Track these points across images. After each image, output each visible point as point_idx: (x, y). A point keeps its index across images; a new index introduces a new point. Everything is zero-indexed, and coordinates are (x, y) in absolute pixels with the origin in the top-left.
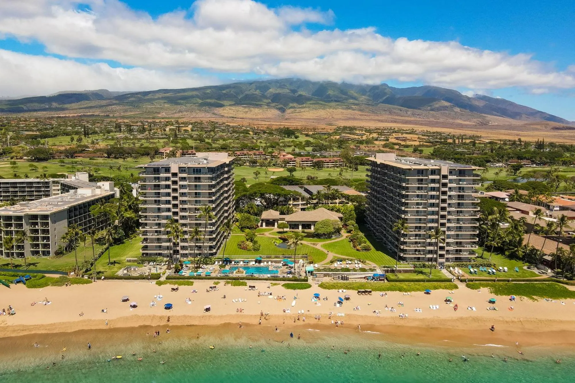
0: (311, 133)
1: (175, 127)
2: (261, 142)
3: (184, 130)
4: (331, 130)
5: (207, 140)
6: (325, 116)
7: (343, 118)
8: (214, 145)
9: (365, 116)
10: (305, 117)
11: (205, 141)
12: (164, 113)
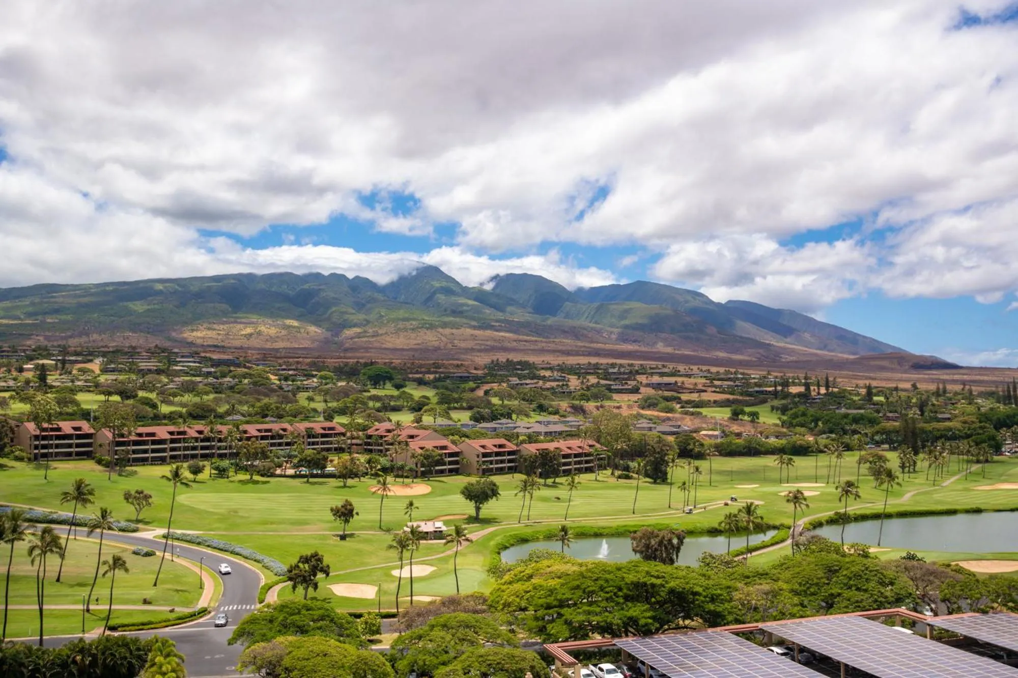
0: (432, 377)
1: (54, 362)
2: (310, 399)
3: (80, 370)
4: (476, 369)
5: (141, 394)
6: (436, 344)
7: (478, 347)
8: (165, 409)
9: (527, 344)
10: (389, 345)
11: (136, 396)
12: (41, 338)
